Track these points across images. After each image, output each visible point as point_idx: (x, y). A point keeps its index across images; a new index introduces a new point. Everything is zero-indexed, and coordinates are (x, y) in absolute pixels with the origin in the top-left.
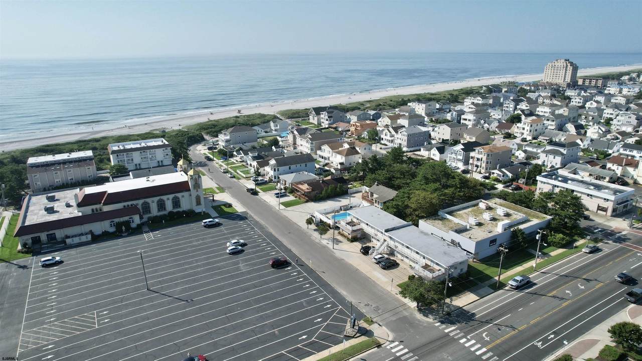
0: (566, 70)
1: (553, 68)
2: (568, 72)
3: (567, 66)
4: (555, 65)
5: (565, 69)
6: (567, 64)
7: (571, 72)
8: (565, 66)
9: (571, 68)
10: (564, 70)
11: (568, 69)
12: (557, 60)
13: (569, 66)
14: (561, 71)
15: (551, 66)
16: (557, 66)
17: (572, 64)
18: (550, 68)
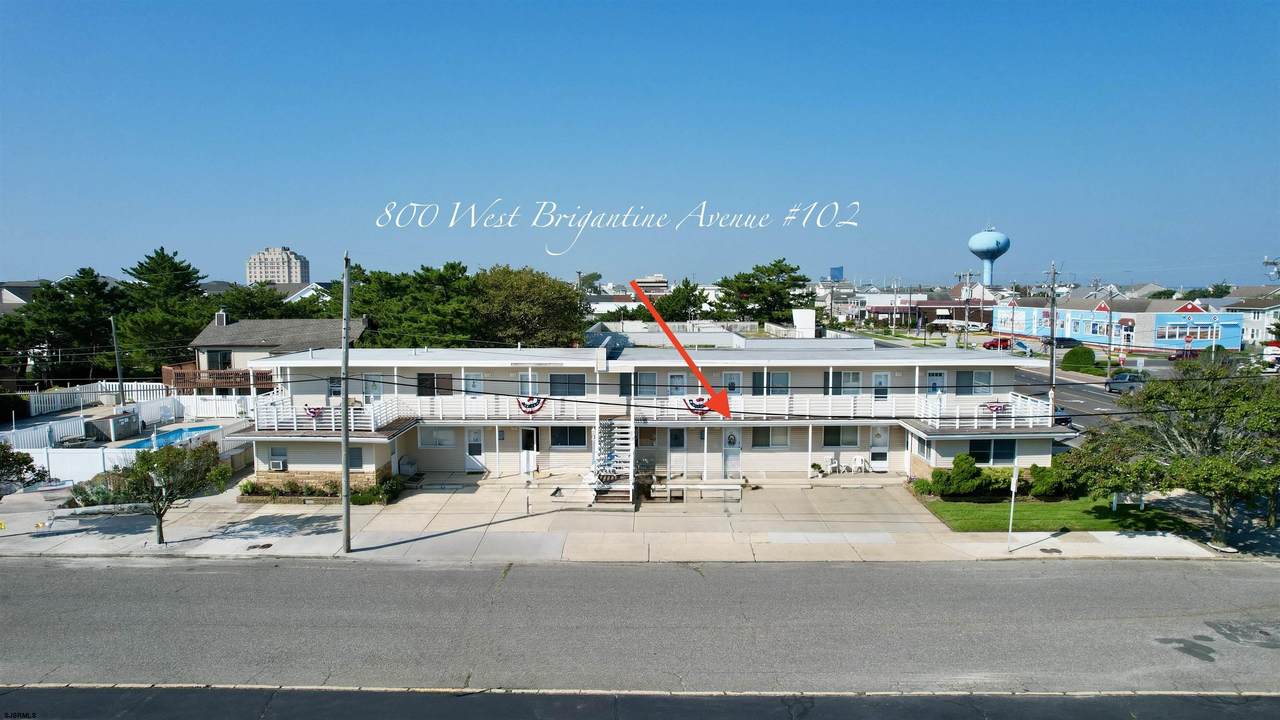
0: (290, 268)
1: (263, 264)
2: (293, 270)
3: (289, 261)
4: (266, 259)
5: (286, 264)
6: (288, 257)
7: (299, 269)
8: (286, 260)
9: (299, 264)
10: (286, 268)
11: (293, 264)
12: (267, 250)
13: (294, 260)
14: (281, 270)
15: (257, 260)
16: (270, 260)
17: (297, 257)
18: (258, 264)
